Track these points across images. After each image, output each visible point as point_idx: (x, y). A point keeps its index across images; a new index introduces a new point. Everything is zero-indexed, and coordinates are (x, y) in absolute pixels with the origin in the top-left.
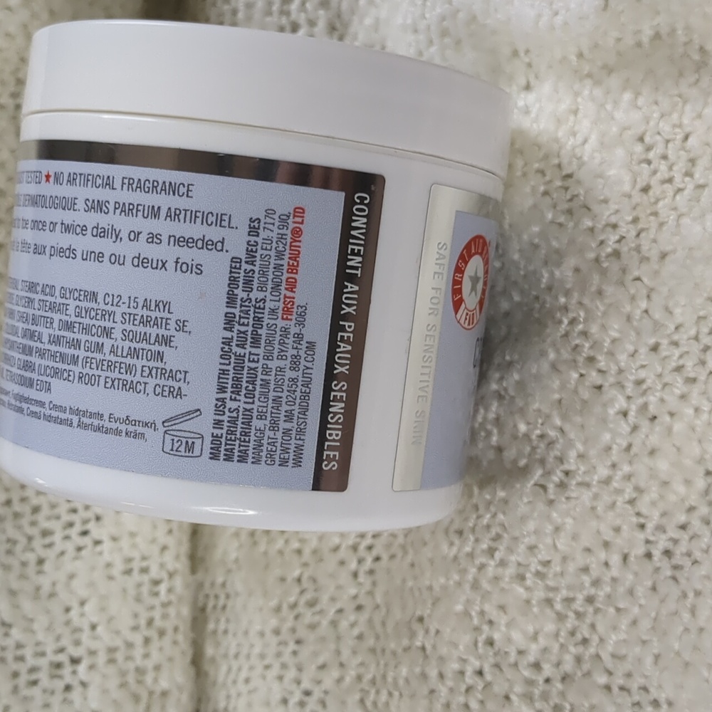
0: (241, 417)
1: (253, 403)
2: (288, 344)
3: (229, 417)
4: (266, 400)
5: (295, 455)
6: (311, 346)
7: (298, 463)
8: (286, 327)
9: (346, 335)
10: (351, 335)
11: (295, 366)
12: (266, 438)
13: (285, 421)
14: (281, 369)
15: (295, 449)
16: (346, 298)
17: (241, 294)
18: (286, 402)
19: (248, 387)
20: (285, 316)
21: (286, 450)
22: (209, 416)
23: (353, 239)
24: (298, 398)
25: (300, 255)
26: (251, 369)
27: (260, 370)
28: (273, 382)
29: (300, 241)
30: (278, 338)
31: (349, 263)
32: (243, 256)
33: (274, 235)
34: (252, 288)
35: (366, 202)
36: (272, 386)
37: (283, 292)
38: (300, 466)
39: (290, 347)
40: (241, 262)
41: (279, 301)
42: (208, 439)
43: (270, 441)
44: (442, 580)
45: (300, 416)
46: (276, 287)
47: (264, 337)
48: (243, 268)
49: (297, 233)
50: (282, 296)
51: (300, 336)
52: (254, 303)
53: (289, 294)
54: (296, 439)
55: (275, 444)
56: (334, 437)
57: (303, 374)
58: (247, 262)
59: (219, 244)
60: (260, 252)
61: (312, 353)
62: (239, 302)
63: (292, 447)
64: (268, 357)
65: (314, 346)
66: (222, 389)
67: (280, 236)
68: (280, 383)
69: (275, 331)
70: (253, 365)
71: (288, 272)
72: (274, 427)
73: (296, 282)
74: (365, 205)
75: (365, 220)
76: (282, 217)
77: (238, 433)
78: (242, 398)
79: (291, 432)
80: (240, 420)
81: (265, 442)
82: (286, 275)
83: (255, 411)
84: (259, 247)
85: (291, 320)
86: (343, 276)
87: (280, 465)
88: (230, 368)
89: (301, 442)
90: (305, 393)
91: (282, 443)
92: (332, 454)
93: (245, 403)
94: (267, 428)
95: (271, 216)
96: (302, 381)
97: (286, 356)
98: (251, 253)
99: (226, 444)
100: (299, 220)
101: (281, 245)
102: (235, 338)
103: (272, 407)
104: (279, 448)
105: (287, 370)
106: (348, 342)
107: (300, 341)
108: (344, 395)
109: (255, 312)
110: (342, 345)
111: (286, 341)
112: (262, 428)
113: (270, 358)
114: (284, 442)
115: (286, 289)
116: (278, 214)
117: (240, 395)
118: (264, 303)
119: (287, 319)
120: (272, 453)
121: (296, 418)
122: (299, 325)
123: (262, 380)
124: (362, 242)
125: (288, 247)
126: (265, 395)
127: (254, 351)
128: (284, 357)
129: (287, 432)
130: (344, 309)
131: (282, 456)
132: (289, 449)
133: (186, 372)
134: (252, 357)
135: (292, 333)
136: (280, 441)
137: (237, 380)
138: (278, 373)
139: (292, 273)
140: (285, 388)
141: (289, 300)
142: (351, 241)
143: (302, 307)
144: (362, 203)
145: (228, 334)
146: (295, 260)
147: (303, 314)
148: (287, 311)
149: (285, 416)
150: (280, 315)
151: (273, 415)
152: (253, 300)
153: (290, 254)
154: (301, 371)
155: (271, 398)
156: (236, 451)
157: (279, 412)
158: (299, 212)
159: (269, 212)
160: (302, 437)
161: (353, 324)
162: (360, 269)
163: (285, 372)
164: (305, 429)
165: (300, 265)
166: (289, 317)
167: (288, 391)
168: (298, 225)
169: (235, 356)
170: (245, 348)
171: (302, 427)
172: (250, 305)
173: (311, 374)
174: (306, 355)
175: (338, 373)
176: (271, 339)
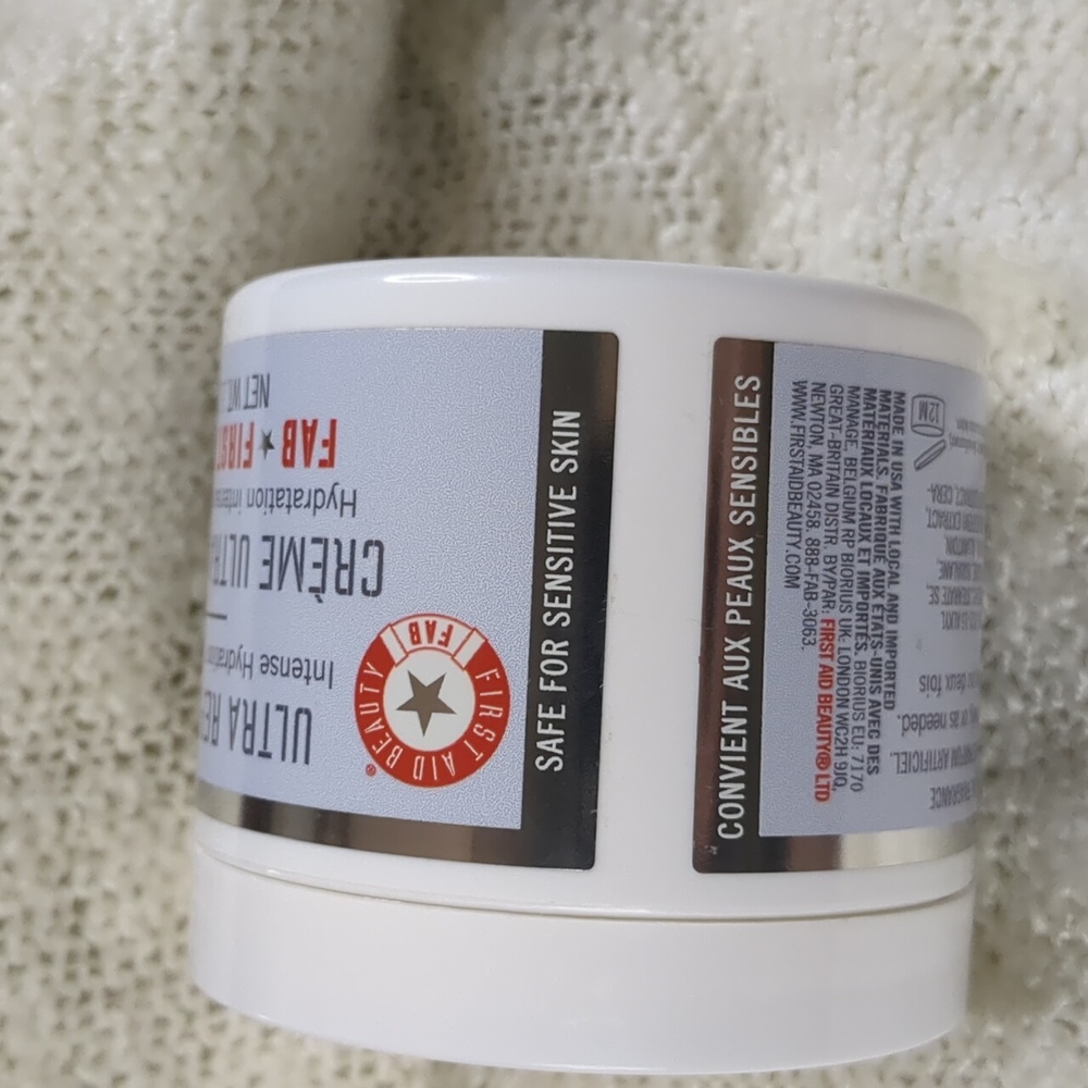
0: (875, 462)
1: (863, 484)
2: (825, 582)
3: (887, 461)
4: (847, 490)
5: (804, 401)
6: (792, 581)
7: (800, 387)
8: (828, 609)
9: (739, 603)
10: (729, 603)
11: (813, 547)
12: (845, 429)
13: (821, 457)
14: (831, 541)
15: (803, 411)
16: (743, 663)
17: (883, 654)
18: (820, 488)
19: (869, 510)
20: (830, 626)
21: (818, 409)
22: (908, 459)
23: (741, 762)
24: (805, 495)
25: (816, 725)
26: (866, 538)
27: (857, 538)
28: (840, 519)
29: (819, 747)
30: (837, 590)
31: (744, 721)
32: (885, 715)
33: (852, 752)
34: (872, 665)
35: (724, 826)
36: (841, 512)
37: (834, 664)
38: (795, 383)
39: (822, 578)
40: (886, 702)
41: (840, 649)
42: (907, 425)
43: (838, 425)
45: (800, 466)
46: (845, 669)
47: (855, 589)
48: (882, 694)
49: (823, 761)
50: (836, 656)
51: (808, 596)
52: (869, 642)
53: (827, 662)
54: (804, 427)
55: (831, 419)
56: (745, 432)
57: (800, 536)
58: (879, 704)
59: (906, 725)
60: (865, 723)
61: (791, 570)
62: (885, 641)
63: (808, 413)
64: (848, 557)
65: (788, 582)
66: (897, 502)
67: (844, 752)
68: (831, 518)
69: (842, 601)
70: (865, 544)
71: (831, 696)
72: (835, 447)
73: (820, 682)
74: (723, 820)
75: (722, 795)
76: (843, 782)
77: (877, 436)
78: (876, 491)
79: (812, 439)
80: (875, 456)
81: (845, 423)
82: (832, 691)
83: (860, 472)
84: (867, 729)
85: (823, 621)
86: (752, 698)
87: (824, 385)
88: (891, 538)
89: (798, 422)
90: (796, 504)
91: (823, 420)
92: (746, 404)
93: (870, 484)
94: (843, 446)
95: (856, 781)
96: (800, 523)
97: (826, 563)
98: (876, 719)
99: (888, 417)
100: (823, 782)
101: (842, 737)
102: (886, 584)
103: (838, 478)
104: (826, 413)
105: (823, 540)
106: (735, 591)
107: (809, 588)
108: (733, 503)
109: (866, 628)
110: (743, 586)
111: (826, 587)
112: (849, 443)
113: (845, 558)
114: (820, 423)
115: (832, 669)
116: (848, 786)
117: (879, 497)
118: (857, 644)
119: (828, 621)
120: (835, 404)
121: (807, 462)
122: (811, 614)
123: (853, 522)
124: (723, 758)
125: (834, 735)
126: (851, 499)
127: (864, 567)
128: (828, 560)
129: (818, 440)
130: (745, 645)
131: (822, 400)
132: (812, 412)
133: (929, 526)
134: (866, 558)
135: (820, 600)
136: (827, 425)
137: (882, 520)
138: (833, 534)
139: (826, 696)
140: (823, 510)
141: (828, 652)
142: (743, 759)
143: (810, 643)
144: (730, 822)
145: (894, 589)
146: (822, 716)
147: (807, 632)
148: (828, 635)
149: (820, 465)
150: (838, 627)
151: (837, 466)
152: (869, 647)
153: (829, 726)
154: (804, 540)
155: (841, 493)
156: (879, 407)
157: (830, 472)
158: (823, 795)
159: (858, 787)
160: (795, 431)
161: (728, 621)
162: (724, 714)
163: (827, 537)
164: (792, 445)
165: (816, 710)
166: (825, 625)
167: (819, 506)
168: (823, 772)
169: (884, 557)
170: (875, 570)
171: (797, 448)
172: (872, 639)
173: (789, 535)
174: (798, 565)
175: (747, 539)
176: (846, 588)
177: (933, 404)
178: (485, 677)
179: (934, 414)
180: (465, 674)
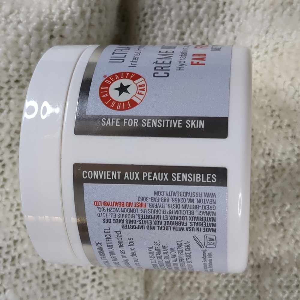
0: (194, 221)
1: (187, 217)
2: (157, 204)
3: (195, 226)
4: (184, 211)
5: (210, 197)
6: (156, 193)
7: (214, 195)
8: (149, 205)
9: (149, 176)
10: (149, 173)
11: (167, 200)
12: (203, 210)
13: (193, 202)
14: (169, 206)
15: (207, 196)
16: (132, 178)
17: (137, 224)
18: (184, 202)
19: (179, 219)
20: (144, 206)
21: (208, 201)
22: (196, 233)
23: (104, 177)
24: (182, 197)
25: (115, 202)
26: (171, 218)
27: (171, 215)
28: (176, 209)
29: (109, 202)
30: (154, 208)
31: (115, 178)
32: (120, 224)
33: (109, 213)
34: (134, 220)
35: (86, 173)
36: (178, 209)
37: (133, 207)
38: (215, 194)
39: (158, 203)
40: (124, 225)
41: (138, 209)
42: (206, 233)
43: (204, 208)
45: (190, 195)
46: (131, 211)
47: (155, 214)
48: (126, 224)
49: (106, 204)
50: (135, 208)
51: (152, 198)
52: (140, 219)
53: (134, 205)
54: (202, 197)
55: (205, 206)
56: (199, 178)
57: (170, 196)
58: (123, 223)
59: (118, 233)
60: (117, 218)
61: (159, 193)
62: (141, 225)
63: (206, 198)
64: (164, 212)
65: (156, 192)
66: (182, 229)
67: (108, 211)
68: (176, 206)
69: (152, 210)
70: (169, 218)
71: (124, 206)
72: (197, 207)
73: (128, 203)
74: (88, 173)
75: (94, 172)
76: (100, 211)
77: (202, 222)
78: (185, 221)
79: (198, 200)
80: (195, 221)
81: (204, 211)
82: (125, 207)
83: (190, 216)
84: (115, 219)
85: (145, 203)
86: (122, 181)
87: (215, 203)
88: (172, 226)
89: (203, 194)
90: (179, 194)
91: (204, 203)
92: (208, 178)
93: (187, 220)
94: (197, 210)
95: (100, 215)
96: (173, 196)
97: (162, 204)
98: (119, 221)
99: (208, 226)
100: (100, 203)
101: (112, 210)
102: (158, 225)
103: (187, 208)
104: (207, 204)
105: (169, 203)
106: (152, 175)
107: (154, 199)
108: (178, 174)
109: (145, 218)
110: (154, 178)
111: (155, 204)
112: (198, 212)
113: (164, 211)
114: (204, 202)
115: (132, 206)
116: (99, 212)
117: (184, 222)
118: (140, 215)
119: (145, 205)
120: (210, 207)
121: (191, 198)
122: (147, 199)
123: (175, 214)
124: (105, 172)
125: (113, 207)
126: (182, 212)
127: (162, 218)
128: (163, 205)
129: (199, 201)
130: (137, 178)
131: (211, 203)
132: (207, 200)
133: (177, 242)
134: (165, 218)
135: (152, 202)
136: (203, 204)
137: (177, 224)
138: (171, 207)
139: (124, 205)
140: (178, 203)
141: (136, 205)
142: (105, 178)
143: (139, 199)
144: (87, 174)
145: (157, 228)
146: (118, 203)
147: (142, 198)
148: (142, 205)
149: (191, 202)
150: (144, 208)
151: (191, 208)
152: (139, 219)
153: (115, 206)
154: (169, 197)
155: (183, 209)
156: (210, 223)
157: (189, 205)
158: (96, 203)
159: (99, 215)
160: (201, 194)
161: (144, 173)
162: (117, 172)
163: (170, 204)
164: (196, 193)
165: (120, 201)
166: (144, 204)
167: (179, 202)
168: (102, 204)
169: (166, 225)
170: (162, 221)
171: (195, 194)
172: (142, 221)
173: (169, 192)
174: (161, 195)
175: (168, 179)
176: (155, 211)
177: (214, 243)
178: (128, 104)
179: (211, 244)
180: (129, 99)
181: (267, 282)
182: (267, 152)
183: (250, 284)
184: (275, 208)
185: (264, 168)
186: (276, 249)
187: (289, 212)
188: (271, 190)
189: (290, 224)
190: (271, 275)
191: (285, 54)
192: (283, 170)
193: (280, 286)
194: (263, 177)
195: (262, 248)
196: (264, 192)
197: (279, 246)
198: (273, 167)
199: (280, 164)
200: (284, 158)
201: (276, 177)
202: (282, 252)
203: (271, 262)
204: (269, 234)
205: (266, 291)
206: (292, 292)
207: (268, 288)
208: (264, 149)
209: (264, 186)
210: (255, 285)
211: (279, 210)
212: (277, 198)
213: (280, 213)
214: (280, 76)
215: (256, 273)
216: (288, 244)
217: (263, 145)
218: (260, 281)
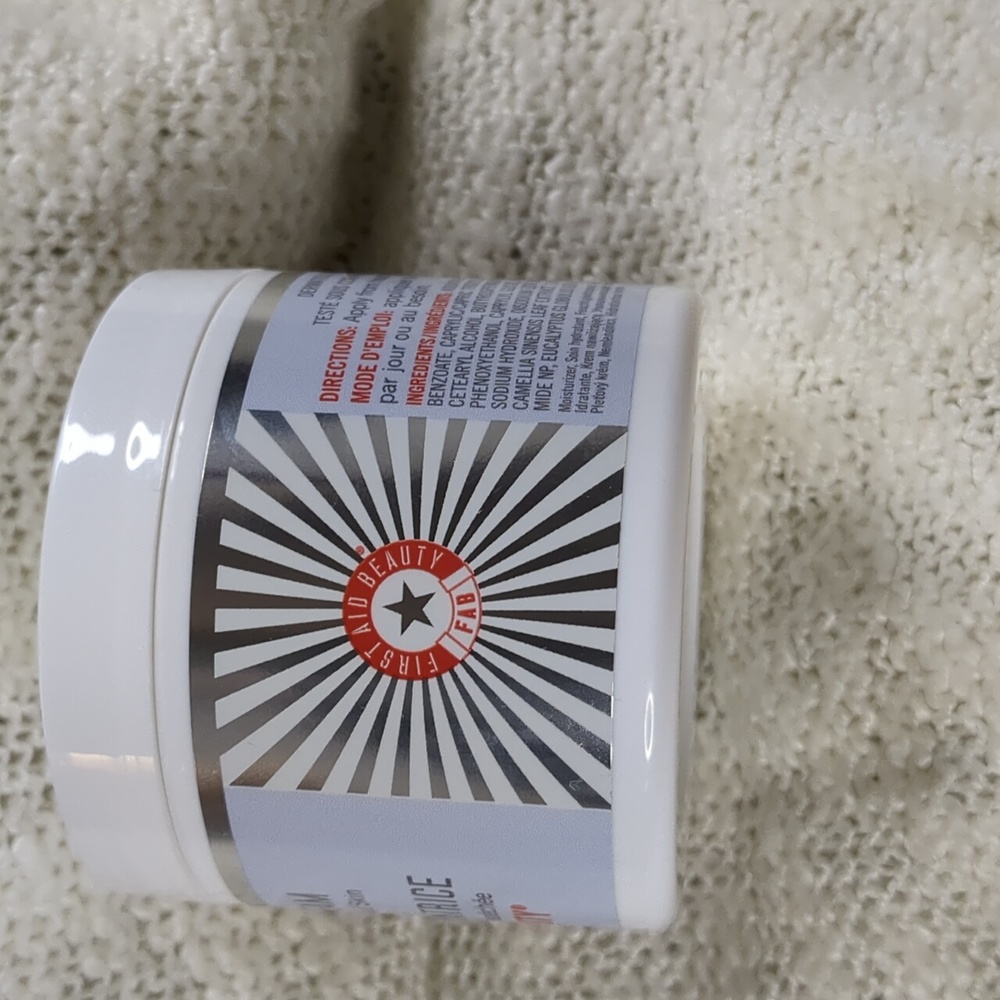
44: (809, 919)
181: (772, 844)
182: (776, 469)
183: (730, 857)
184: (794, 626)
185: (769, 517)
186: (800, 746)
187: (833, 634)
188: (788, 577)
189: (837, 669)
190: (783, 823)
191: (829, 180)
192: (822, 516)
193: (807, 854)
194: (765, 543)
195: (762, 745)
196: (768, 585)
197: (806, 736)
198: (794, 510)
199: (813, 500)
200: (825, 482)
201: (803, 538)
202: (815, 753)
203: (785, 785)
204: (781, 701)
205: (771, 869)
206: (840, 869)
207: (774, 859)
208: (768, 462)
209: (767, 570)
210: (744, 859)
211: (806, 631)
212: (803, 597)
213: (809, 638)
214: (817, 246)
215: (747, 824)
216: (830, 727)
217: (764, 448)
218: (756, 846)
